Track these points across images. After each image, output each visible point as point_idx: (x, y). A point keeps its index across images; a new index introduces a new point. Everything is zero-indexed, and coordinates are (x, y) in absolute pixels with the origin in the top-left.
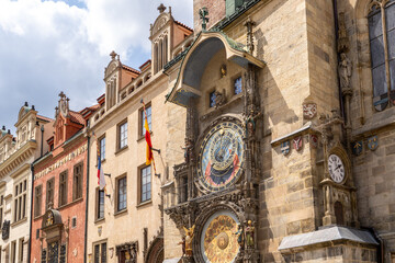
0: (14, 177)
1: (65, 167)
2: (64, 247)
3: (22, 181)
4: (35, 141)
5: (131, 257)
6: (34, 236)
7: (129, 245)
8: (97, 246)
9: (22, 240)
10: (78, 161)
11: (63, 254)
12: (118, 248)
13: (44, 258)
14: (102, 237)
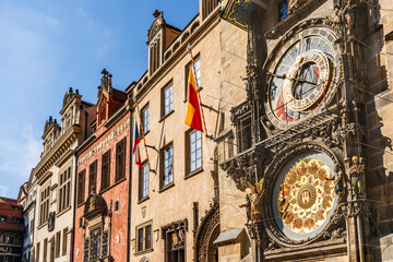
0: (60, 166)
1: (108, 147)
2: (106, 234)
3: (67, 168)
4: (78, 125)
5: (179, 239)
6: (77, 225)
7: (176, 225)
8: (141, 230)
9: (66, 230)
10: (120, 138)
11: (105, 241)
12: (164, 229)
13: (86, 247)
14: (146, 219)
